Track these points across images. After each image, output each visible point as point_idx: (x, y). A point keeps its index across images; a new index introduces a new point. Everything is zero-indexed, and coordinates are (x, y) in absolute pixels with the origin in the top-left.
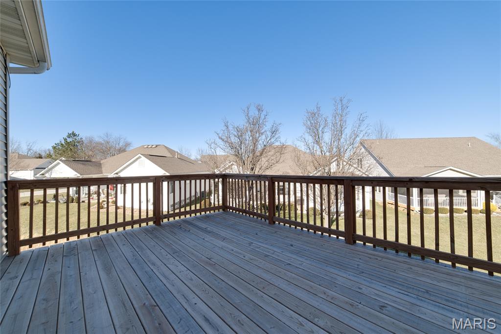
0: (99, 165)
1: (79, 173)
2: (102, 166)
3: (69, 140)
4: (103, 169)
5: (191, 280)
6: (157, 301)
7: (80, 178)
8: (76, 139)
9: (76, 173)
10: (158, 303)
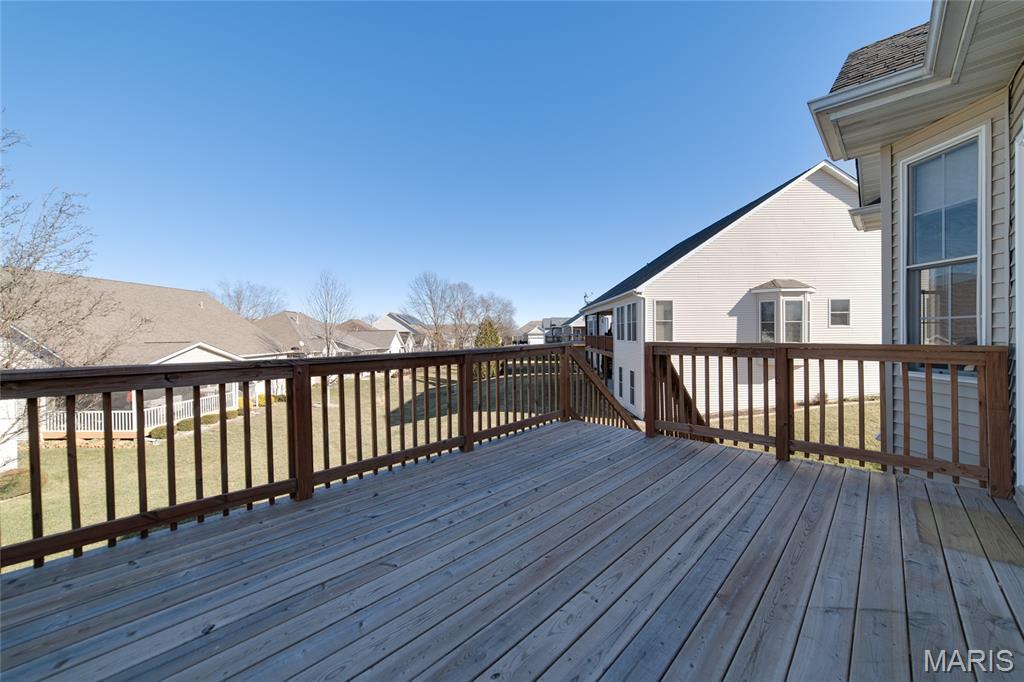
5: (619, 576)
6: (709, 599)
10: (712, 595)
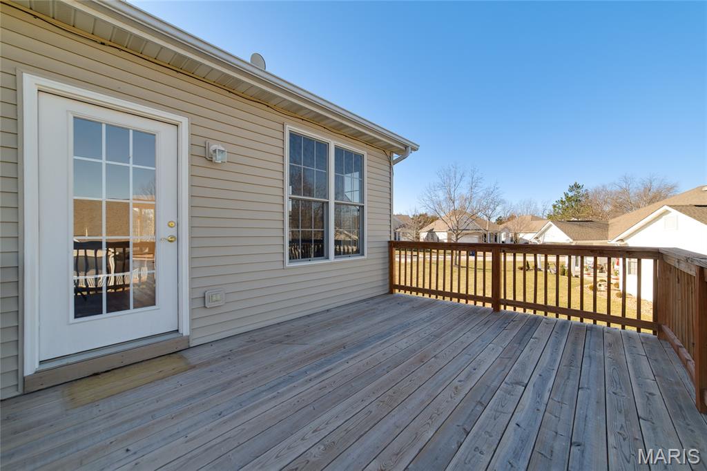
0: (605, 227)
1: (571, 238)
2: (609, 229)
3: (570, 194)
4: (609, 233)
7: (573, 244)
8: (579, 193)
9: (568, 238)
